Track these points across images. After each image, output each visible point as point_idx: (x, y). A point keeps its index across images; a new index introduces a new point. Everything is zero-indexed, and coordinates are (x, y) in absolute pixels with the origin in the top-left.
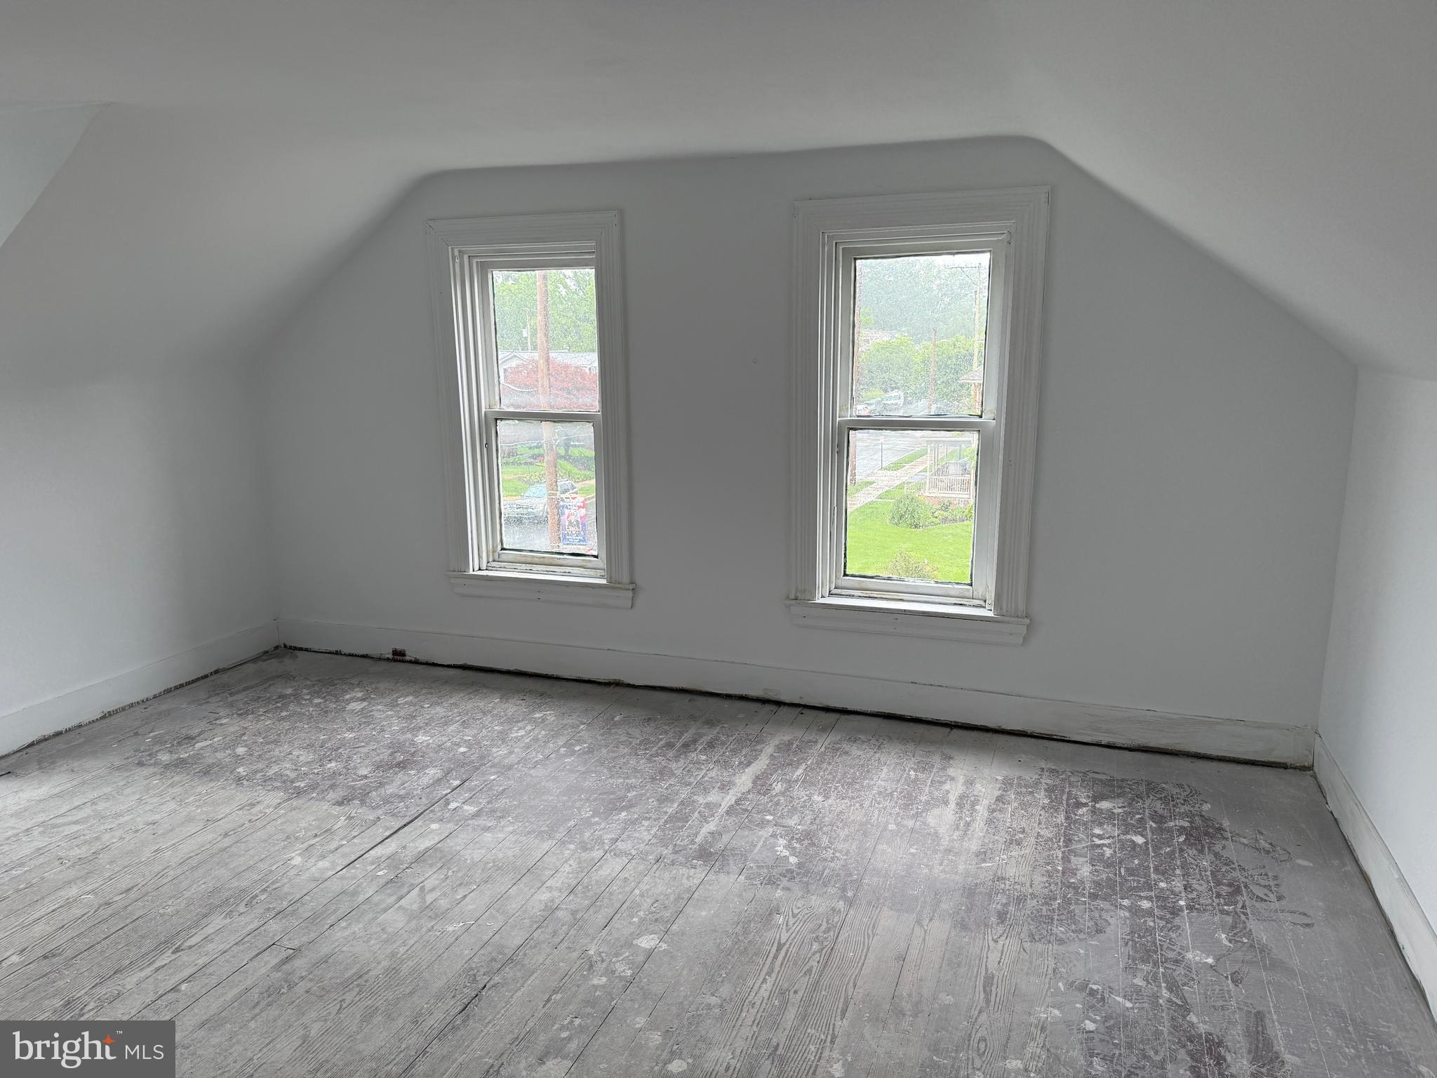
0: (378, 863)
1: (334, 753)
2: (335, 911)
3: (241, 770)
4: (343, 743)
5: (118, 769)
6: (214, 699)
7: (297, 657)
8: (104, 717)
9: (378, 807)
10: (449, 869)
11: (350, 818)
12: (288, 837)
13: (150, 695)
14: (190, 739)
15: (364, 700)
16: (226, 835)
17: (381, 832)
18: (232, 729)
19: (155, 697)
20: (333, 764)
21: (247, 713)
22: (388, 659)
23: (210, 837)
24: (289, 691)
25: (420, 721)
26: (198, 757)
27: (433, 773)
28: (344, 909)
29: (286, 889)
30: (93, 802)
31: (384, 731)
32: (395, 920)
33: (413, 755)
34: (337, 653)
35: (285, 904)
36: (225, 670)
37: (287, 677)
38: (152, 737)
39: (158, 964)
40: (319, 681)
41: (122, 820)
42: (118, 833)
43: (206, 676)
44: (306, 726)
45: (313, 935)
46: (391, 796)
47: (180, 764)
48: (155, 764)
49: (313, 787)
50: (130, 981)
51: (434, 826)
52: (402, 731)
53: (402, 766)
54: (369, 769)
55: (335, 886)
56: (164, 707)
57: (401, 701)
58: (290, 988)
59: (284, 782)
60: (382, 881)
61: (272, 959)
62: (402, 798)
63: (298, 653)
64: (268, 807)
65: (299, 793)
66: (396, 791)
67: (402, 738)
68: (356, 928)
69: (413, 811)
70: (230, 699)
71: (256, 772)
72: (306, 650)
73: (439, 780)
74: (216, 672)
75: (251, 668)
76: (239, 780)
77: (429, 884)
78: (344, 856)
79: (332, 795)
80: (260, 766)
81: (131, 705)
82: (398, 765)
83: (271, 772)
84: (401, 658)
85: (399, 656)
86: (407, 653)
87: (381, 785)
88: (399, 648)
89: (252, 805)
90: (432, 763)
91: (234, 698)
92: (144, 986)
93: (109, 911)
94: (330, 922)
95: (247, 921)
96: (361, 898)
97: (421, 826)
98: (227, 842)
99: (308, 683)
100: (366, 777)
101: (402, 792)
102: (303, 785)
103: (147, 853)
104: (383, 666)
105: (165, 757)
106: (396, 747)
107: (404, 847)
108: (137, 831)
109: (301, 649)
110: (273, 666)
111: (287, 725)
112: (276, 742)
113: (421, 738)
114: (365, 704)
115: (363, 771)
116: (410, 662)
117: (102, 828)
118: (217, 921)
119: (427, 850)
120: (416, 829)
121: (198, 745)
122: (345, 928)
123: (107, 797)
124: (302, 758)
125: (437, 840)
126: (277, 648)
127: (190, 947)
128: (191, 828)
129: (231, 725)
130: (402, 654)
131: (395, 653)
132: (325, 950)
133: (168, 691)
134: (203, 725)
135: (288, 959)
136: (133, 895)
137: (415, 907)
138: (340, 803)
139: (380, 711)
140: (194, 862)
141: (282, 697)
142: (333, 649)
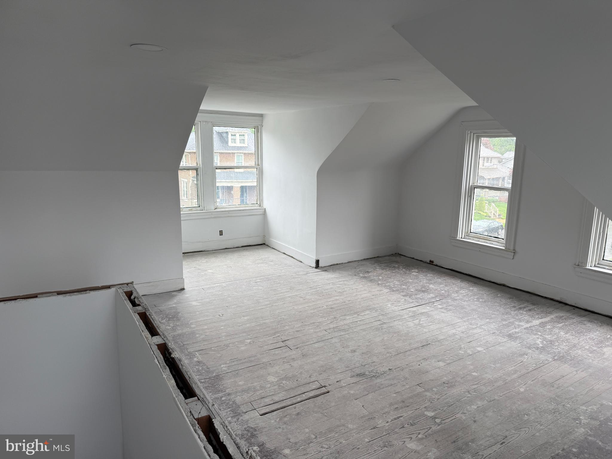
0: (410, 311)
1: (405, 284)
2: (396, 318)
3: (379, 282)
4: (408, 282)
5: (350, 275)
6: (375, 264)
7: (401, 257)
8: (348, 262)
9: (414, 299)
10: (429, 318)
11: (405, 300)
12: (388, 300)
13: (360, 259)
14: (368, 272)
15: (417, 272)
16: (373, 295)
17: (412, 305)
18: (379, 272)
19: (361, 260)
20: (404, 286)
21: (384, 269)
22: (428, 263)
23: (369, 295)
24: (397, 266)
25: (433, 282)
26: (369, 277)
27: (432, 295)
28: (399, 318)
29: (385, 310)
30: (344, 281)
31: (421, 282)
32: (411, 324)
33: (427, 290)
34: (413, 258)
35: (384, 313)
36: (380, 257)
37: (397, 262)
38: (359, 270)
39: (354, 316)
40: (406, 265)
41: (349, 286)
42: (348, 289)
43: (375, 258)
44: (399, 276)
45: (389, 321)
46: (418, 298)
47: (365, 277)
48: (359, 276)
49: (397, 290)
50: (348, 318)
51: (428, 308)
52: (426, 283)
53: (423, 291)
54: (414, 290)
55: (398, 313)
56: (363, 263)
57: (428, 275)
58: (382, 329)
59: (390, 288)
60: (410, 315)
61: (379, 323)
62: (421, 299)
63: (402, 256)
64: (385, 292)
65: (393, 291)
66: (420, 297)
67: (426, 285)
68: (400, 323)
69: (423, 303)
70: (380, 265)
71: (383, 283)
72: (404, 256)
73: (433, 298)
74: (378, 257)
75: (387, 258)
76: (379, 284)
77: (422, 320)
78: (401, 307)
79: (402, 293)
80: (385, 282)
81: (355, 261)
82: (422, 291)
83: (387, 285)
84: (432, 263)
85: (431, 262)
86: (434, 262)
87: (416, 295)
88: (432, 260)
89: (381, 291)
90: (433, 293)
91: (381, 265)
92: (350, 319)
93: (345, 304)
94: (394, 320)
95: (375, 314)
96: (403, 318)
97: (424, 307)
98: (373, 297)
99: (402, 265)
100: (412, 292)
101: (421, 298)
102: (395, 289)
103: (354, 294)
104: (425, 265)
105: (361, 275)
106: (423, 287)
107: (418, 310)
108: (353, 289)
109: (403, 255)
110: (394, 258)
111: (394, 274)
112: (390, 278)
113: (431, 286)
114: (417, 274)
115: (412, 290)
116: (435, 265)
117: (345, 287)
118: (368, 312)
119: (424, 312)
120: (422, 307)
121: (370, 274)
122: (398, 322)
123: (347, 281)
124: (396, 283)
125: (428, 311)
126: (396, 254)
127: (361, 315)
128: (365, 292)
129: (379, 271)
130: (432, 262)
131: (430, 261)
132: (391, 325)
133: (364, 259)
134: (372, 270)
135: (382, 324)
136: (350, 302)
137: (417, 323)
138: (403, 296)
139: (421, 276)
140: (365, 299)
141: (394, 267)
142: (412, 257)
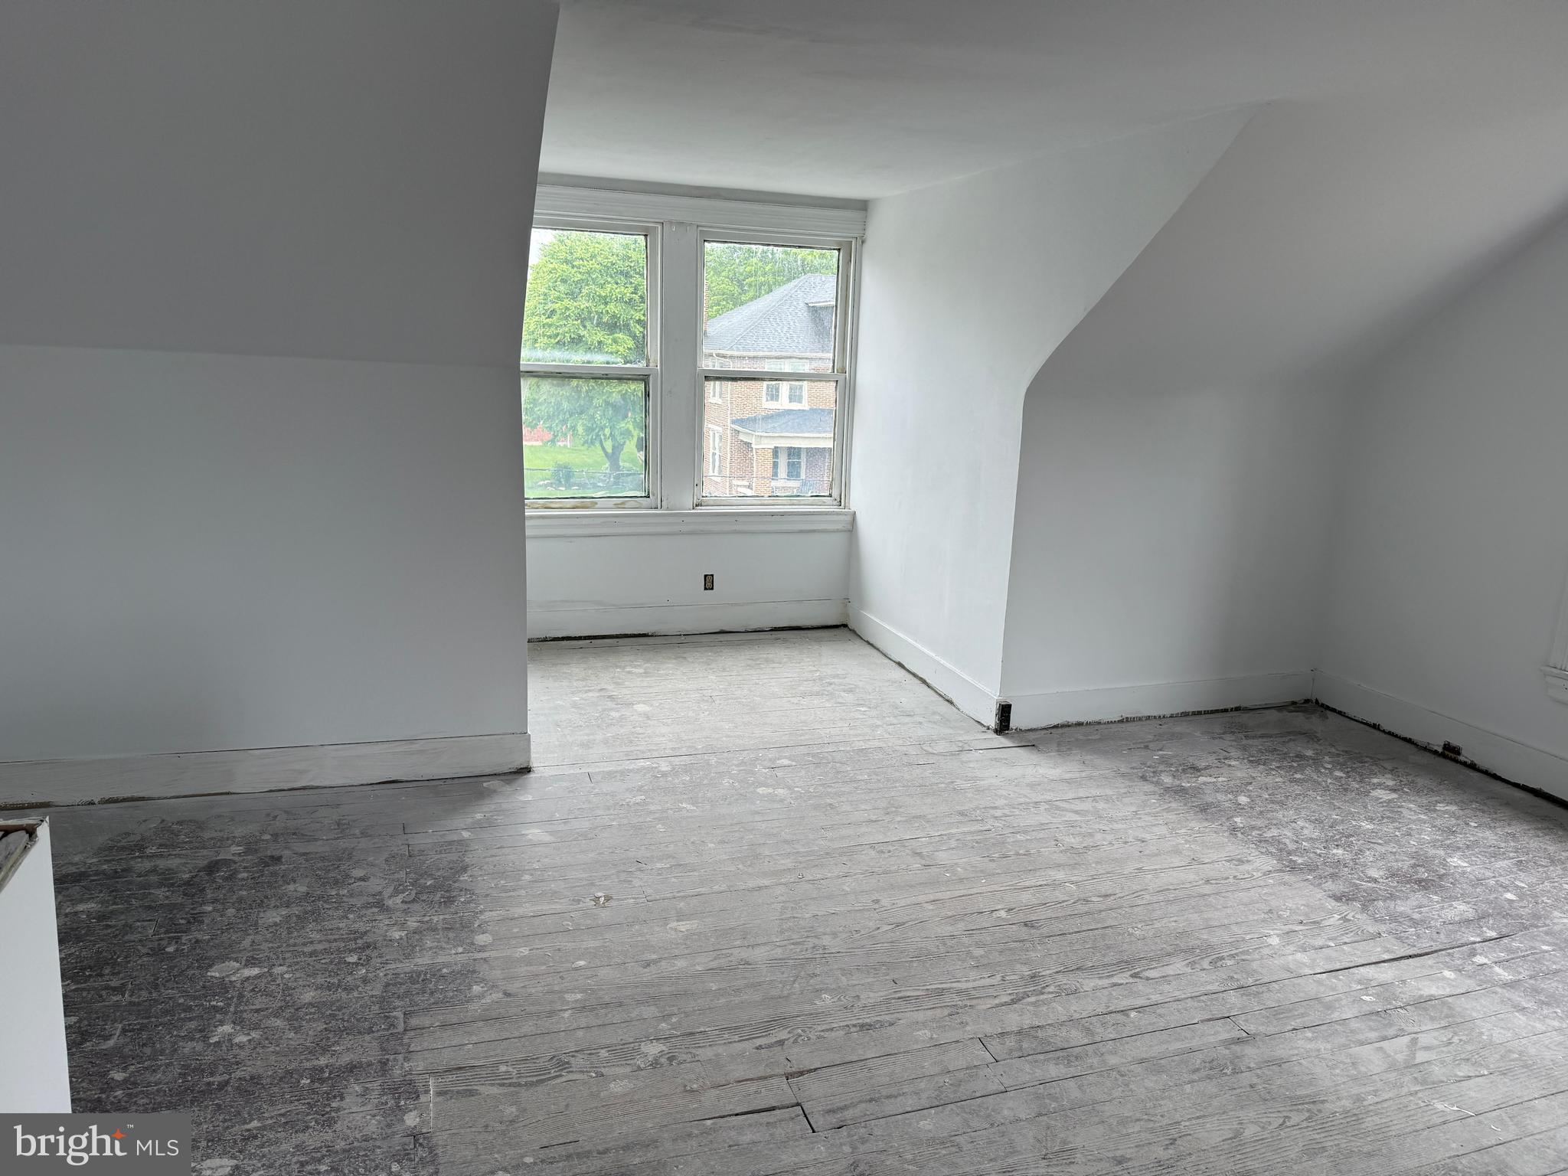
0: (1366, 985)
1: (1345, 839)
2: (1302, 1015)
3: (1238, 820)
4: (1357, 832)
5: (1123, 775)
6: (1228, 737)
7: (1327, 718)
8: (1121, 721)
9: (1382, 921)
10: (1455, 1033)
11: (1345, 919)
12: (1270, 911)
13: (1168, 713)
14: (1195, 769)
15: (1394, 790)
16: (1208, 882)
17: (1377, 952)
18: (1239, 774)
19: (1172, 716)
20: (1340, 851)
21: (1258, 762)
22: (1435, 752)
23: (1192, 877)
24: (1309, 753)
25: (1459, 839)
26: (1198, 791)
27: (1461, 909)
28: (1313, 1018)
29: (1255, 965)
30: (1095, 799)
31: (1410, 835)
32: (1371, 1058)
33: (1441, 877)
34: (1376, 727)
35: (1250, 981)
36: (1247, 710)
37: (1311, 737)
38: (1162, 757)
39: (1115, 980)
40: (1346, 752)
41: (1116, 826)
42: (1109, 837)
43: (1225, 711)
44: (1318, 798)
45: (1271, 1030)
46: (1401, 914)
47: (1180, 792)
48: (1157, 783)
49: (1311, 868)
50: (1089, 983)
51: (1448, 974)
52: (1434, 844)
53: (1424, 885)
54: (1381, 873)
55: (1310, 987)
56: (1178, 729)
57: (1440, 807)
58: (1235, 1072)
59: (1281, 850)
60: (1366, 1009)
61: (1224, 1032)
62: (1415, 923)
63: (1328, 713)
64: (1257, 870)
65: (1293, 868)
66: (1410, 912)
67: (1432, 852)
68: (1323, 1046)
69: (1425, 945)
70: (1245, 742)
71: (1253, 828)
72: (1340, 713)
73: (1468, 921)
74: (1237, 709)
75: (1274, 715)
76: (1234, 830)
77: (1424, 1040)
78: (1328, 959)
79: (1330, 885)
80: (1259, 823)
81: (1148, 718)
82: (1419, 882)
83: (1268, 835)
84: (1453, 756)
85: (1450, 752)
86: (1463, 752)
87: (1392, 897)
88: (1454, 742)
89: (1241, 862)
90: (1463, 897)
91: (1250, 742)
92: (1098, 994)
93: (1085, 908)
94: (1294, 1024)
95: (1209, 980)
96: (1336, 1016)
97: (1431, 967)
98: (1207, 889)
99: (1333, 750)
100: (1375, 881)
101: (1416, 916)
102: (1300, 861)
103: (1130, 868)
104: (1427, 758)
105: (1167, 780)
106: (1421, 860)
107: (1404, 982)
108: (1126, 843)
109: (1334, 710)
110: (1299, 720)
111: (1297, 789)
112: (1282, 804)
113: (1455, 861)
114: (1394, 796)
115: (1374, 873)
116: (1464, 764)
117: (1097, 826)
118: (1178, 966)
119: (1431, 998)
120: (1423, 966)
121: (1202, 779)
122: (1310, 1040)
123: (1107, 799)
124: (1305, 832)
125: (1448, 991)
126: (1307, 701)
127: (1148, 979)
128: (1176, 861)
129: (1240, 770)
130: (1456, 751)
131: (1447, 747)
132: (1281, 1052)
133: (1185, 714)
134: (1211, 760)
135: (1238, 1041)
136: (1110, 902)
137: (1400, 1057)
138: (1338, 898)
139: (1411, 809)
140: (1171, 896)
141: (1300, 757)
142: (1372, 721)
